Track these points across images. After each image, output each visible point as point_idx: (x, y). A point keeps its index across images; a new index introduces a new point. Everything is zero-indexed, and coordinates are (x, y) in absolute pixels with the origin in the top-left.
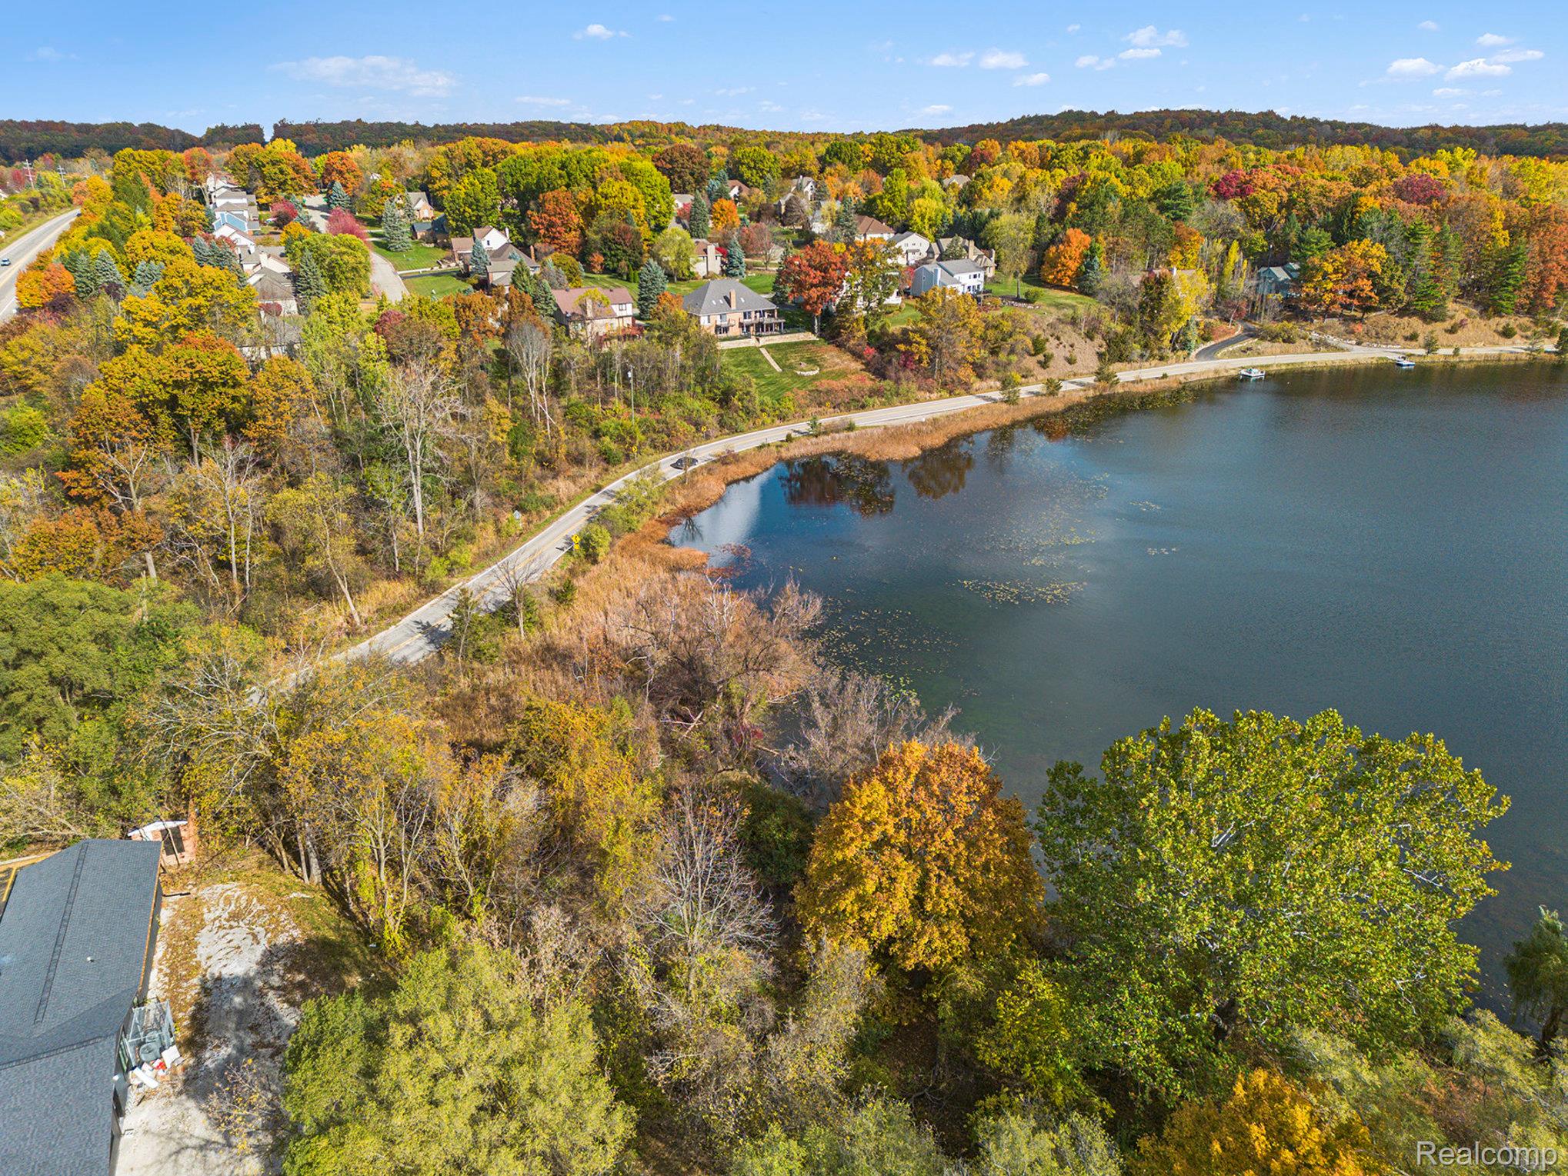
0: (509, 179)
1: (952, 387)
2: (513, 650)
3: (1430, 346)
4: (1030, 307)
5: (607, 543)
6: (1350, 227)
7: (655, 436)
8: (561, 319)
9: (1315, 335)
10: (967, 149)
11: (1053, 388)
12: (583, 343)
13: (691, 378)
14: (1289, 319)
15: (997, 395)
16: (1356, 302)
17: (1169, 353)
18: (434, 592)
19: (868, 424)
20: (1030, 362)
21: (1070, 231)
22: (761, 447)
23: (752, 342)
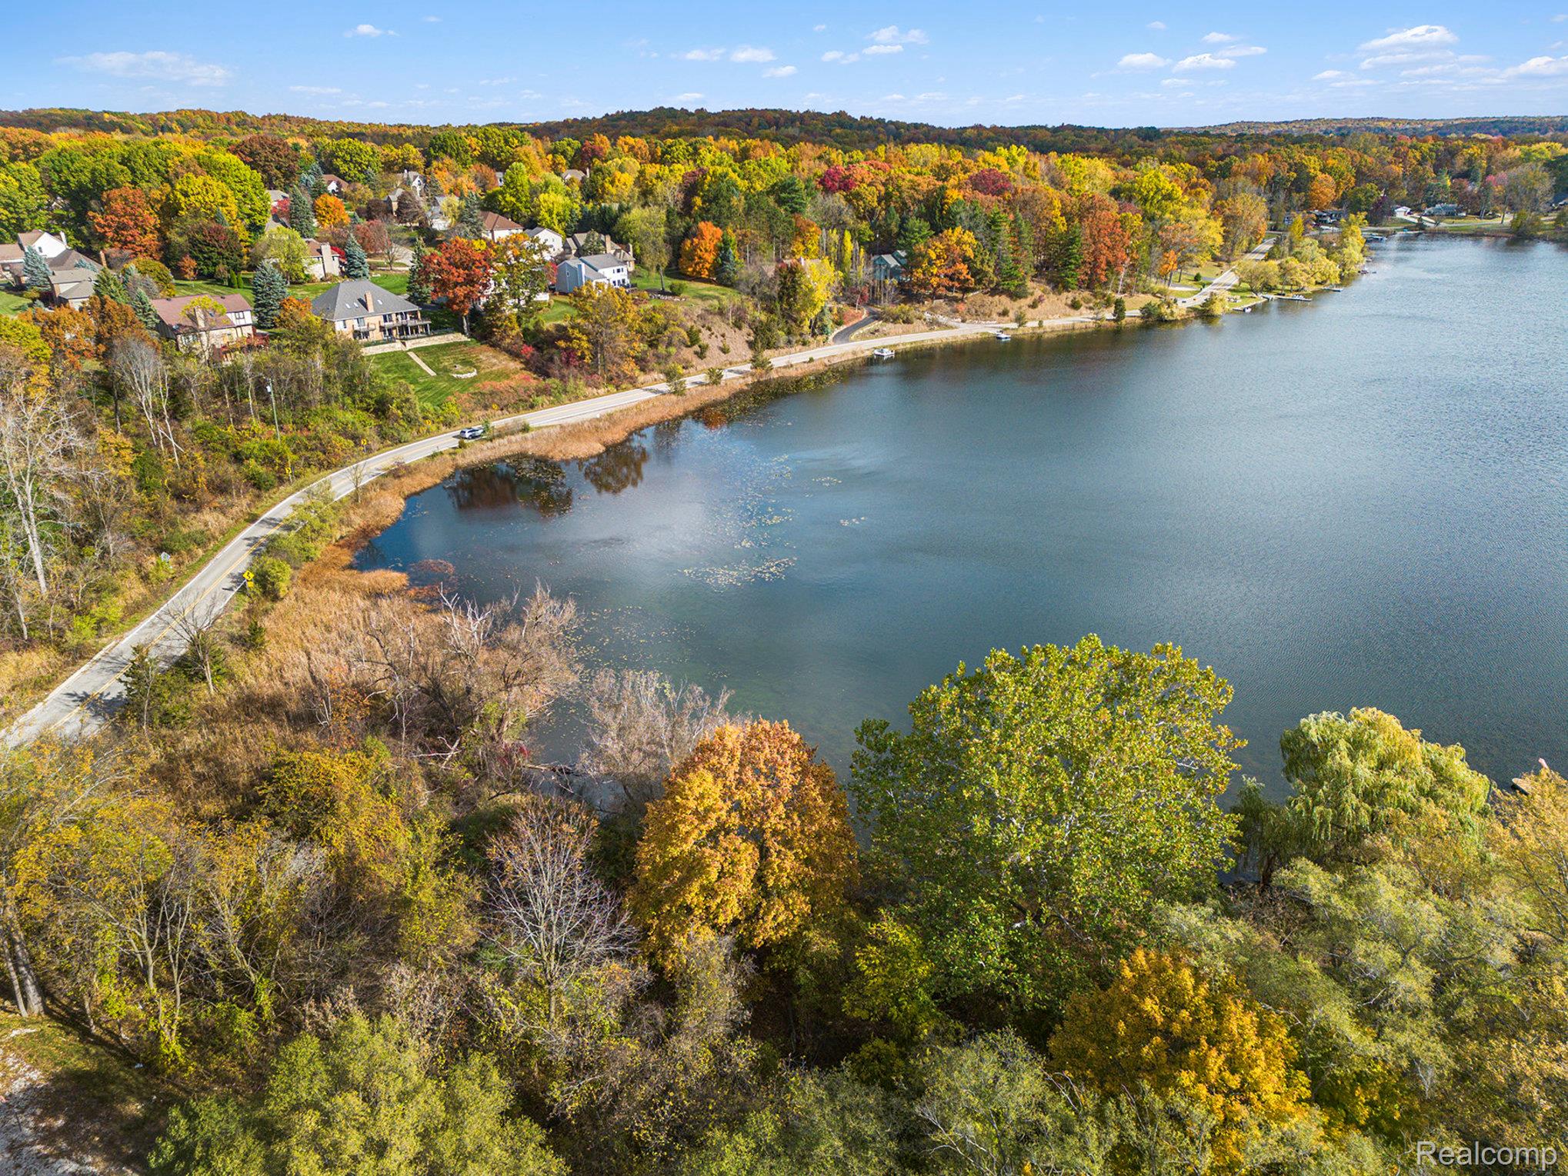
0: (55, 176)
1: (617, 382)
2: (206, 708)
3: (1020, 320)
4: (676, 299)
5: (287, 577)
6: (942, 217)
7: (308, 454)
8: (166, 332)
9: (927, 315)
10: (577, 144)
11: (715, 377)
12: (198, 357)
13: (337, 389)
14: (905, 302)
15: (664, 387)
16: (957, 284)
17: (811, 339)
18: (82, 657)
19: (542, 424)
20: (688, 353)
21: (702, 225)
22: (434, 456)
23: (397, 346)
